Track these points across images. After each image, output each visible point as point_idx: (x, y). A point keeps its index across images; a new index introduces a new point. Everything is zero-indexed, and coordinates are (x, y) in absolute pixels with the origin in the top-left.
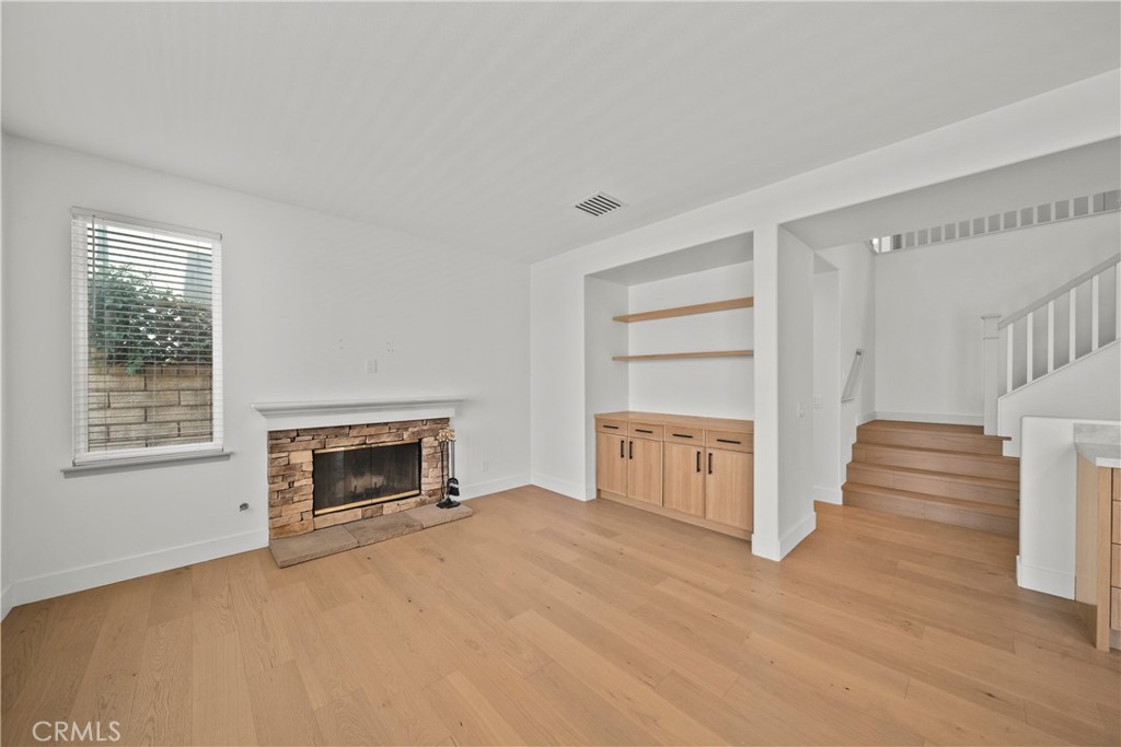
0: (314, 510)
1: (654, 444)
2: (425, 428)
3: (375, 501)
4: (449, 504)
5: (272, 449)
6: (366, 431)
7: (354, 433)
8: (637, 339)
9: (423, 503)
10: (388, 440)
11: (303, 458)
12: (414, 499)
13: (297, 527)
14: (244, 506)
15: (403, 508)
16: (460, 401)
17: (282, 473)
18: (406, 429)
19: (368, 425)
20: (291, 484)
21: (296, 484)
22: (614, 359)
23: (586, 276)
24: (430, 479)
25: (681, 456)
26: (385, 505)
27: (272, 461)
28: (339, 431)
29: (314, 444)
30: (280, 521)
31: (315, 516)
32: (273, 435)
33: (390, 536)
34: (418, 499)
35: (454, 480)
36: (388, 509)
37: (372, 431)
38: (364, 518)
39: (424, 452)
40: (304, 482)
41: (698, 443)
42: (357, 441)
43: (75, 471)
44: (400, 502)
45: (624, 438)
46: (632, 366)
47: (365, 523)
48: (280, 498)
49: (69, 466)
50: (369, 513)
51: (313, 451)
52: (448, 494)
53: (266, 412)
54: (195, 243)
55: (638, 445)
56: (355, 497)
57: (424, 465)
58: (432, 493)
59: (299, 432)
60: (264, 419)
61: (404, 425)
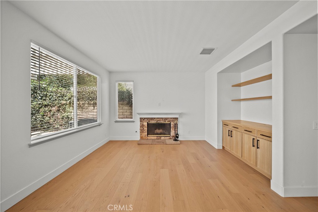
0: (148, 135)
1: (239, 133)
2: (171, 120)
3: (160, 136)
4: (176, 140)
5: (141, 121)
6: (157, 119)
7: (155, 119)
8: (244, 92)
9: (170, 139)
10: (162, 122)
11: (145, 124)
12: (168, 137)
13: (144, 138)
14: (136, 132)
15: (166, 139)
16: (180, 113)
17: (142, 126)
18: (167, 120)
19: (158, 118)
20: (143, 129)
21: (144, 129)
22: (232, 100)
23: (218, 73)
24: (173, 133)
25: (248, 139)
26: (162, 137)
27: (141, 123)
28: (152, 119)
29: (147, 121)
30: (142, 136)
31: (148, 136)
32: (141, 119)
33: (158, 144)
34: (169, 137)
35: (177, 134)
36: (162, 138)
37: (159, 119)
38: (157, 139)
39: (171, 126)
40: (145, 129)
41: (254, 135)
42: (155, 121)
43: (116, 122)
44: (165, 137)
45: (230, 129)
46: (242, 103)
47: (156, 140)
48: (142, 131)
49: (115, 121)
50: (158, 138)
51: (147, 123)
52: (176, 137)
53: (139, 114)
54: (130, 83)
55: (234, 132)
56: (157, 134)
57: (171, 129)
58: (173, 137)
59: (145, 118)
60: (138, 115)
61: (166, 119)
